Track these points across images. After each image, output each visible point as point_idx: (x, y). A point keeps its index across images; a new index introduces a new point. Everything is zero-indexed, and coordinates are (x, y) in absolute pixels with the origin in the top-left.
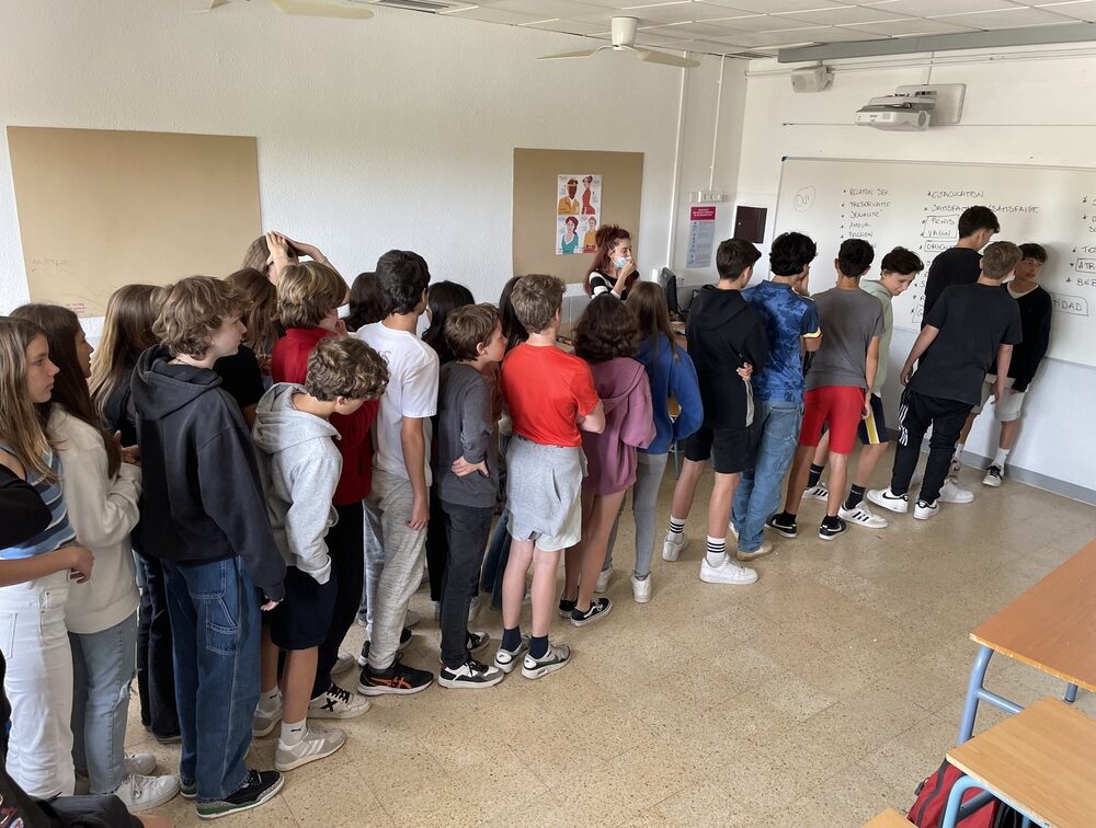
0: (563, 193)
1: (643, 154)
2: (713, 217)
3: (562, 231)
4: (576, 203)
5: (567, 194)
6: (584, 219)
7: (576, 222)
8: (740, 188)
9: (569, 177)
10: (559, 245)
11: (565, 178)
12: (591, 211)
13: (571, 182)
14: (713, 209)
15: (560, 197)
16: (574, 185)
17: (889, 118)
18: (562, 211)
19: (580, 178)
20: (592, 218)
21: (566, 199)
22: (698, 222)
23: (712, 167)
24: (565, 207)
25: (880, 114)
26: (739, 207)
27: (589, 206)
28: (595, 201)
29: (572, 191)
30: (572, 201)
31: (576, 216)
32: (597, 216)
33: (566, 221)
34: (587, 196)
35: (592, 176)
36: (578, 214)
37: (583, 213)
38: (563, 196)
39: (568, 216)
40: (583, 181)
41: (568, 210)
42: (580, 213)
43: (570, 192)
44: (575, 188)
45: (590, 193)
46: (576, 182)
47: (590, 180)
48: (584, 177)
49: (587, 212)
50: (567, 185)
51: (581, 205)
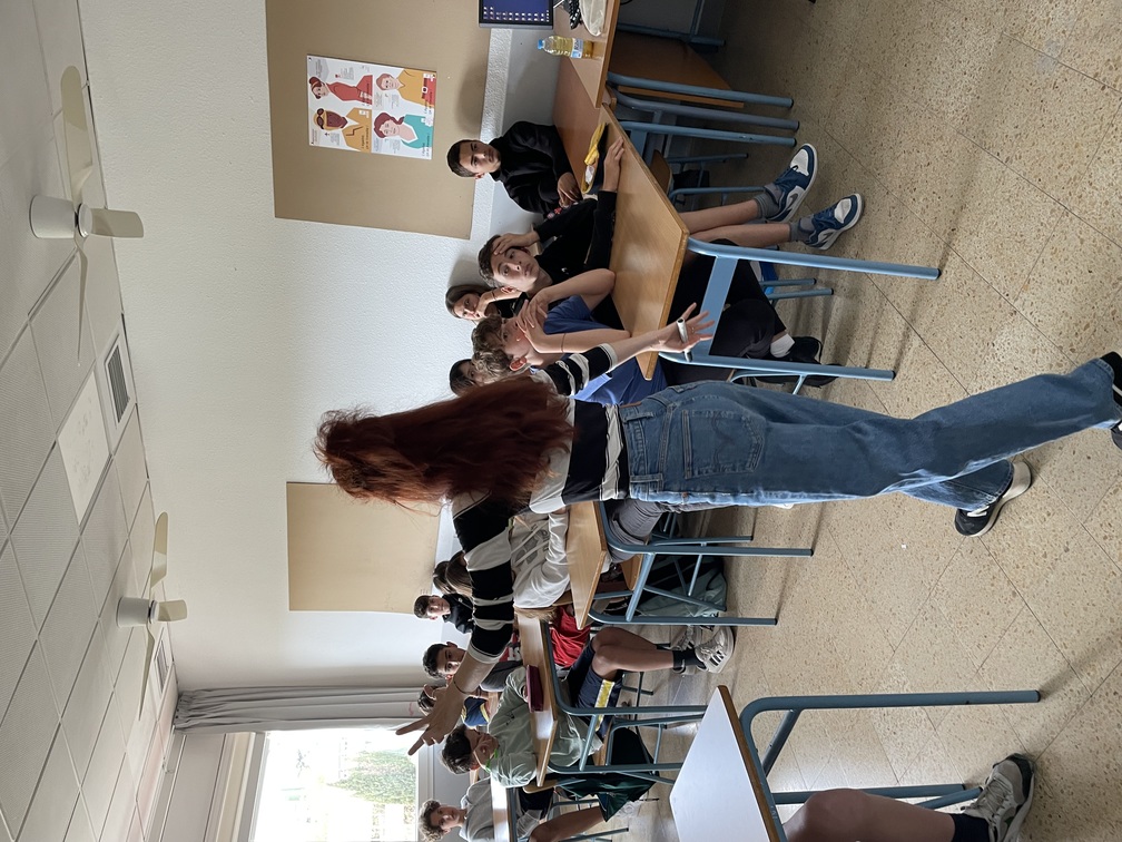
3: (395, 145)
4: (354, 113)
5: (339, 131)
6: (379, 102)
9: (313, 125)
10: (417, 153)
11: (315, 132)
12: (366, 83)
13: (320, 122)
15: (343, 146)
16: (324, 116)
18: (365, 142)
19: (314, 105)
20: (379, 82)
21: (347, 135)
24: (359, 139)
27: (358, 89)
28: (350, 75)
29: (335, 121)
30: (351, 123)
33: (381, 135)
34: (341, 91)
35: (309, 78)
36: (370, 111)
37: (369, 102)
38: (342, 137)
39: (374, 133)
40: (318, 97)
41: (363, 132)
42: (370, 107)
43: (336, 126)
44: (330, 114)
45: (337, 84)
46: (320, 111)
47: (316, 82)
48: (311, 96)
49: (369, 92)
50: (325, 131)
51: (356, 104)
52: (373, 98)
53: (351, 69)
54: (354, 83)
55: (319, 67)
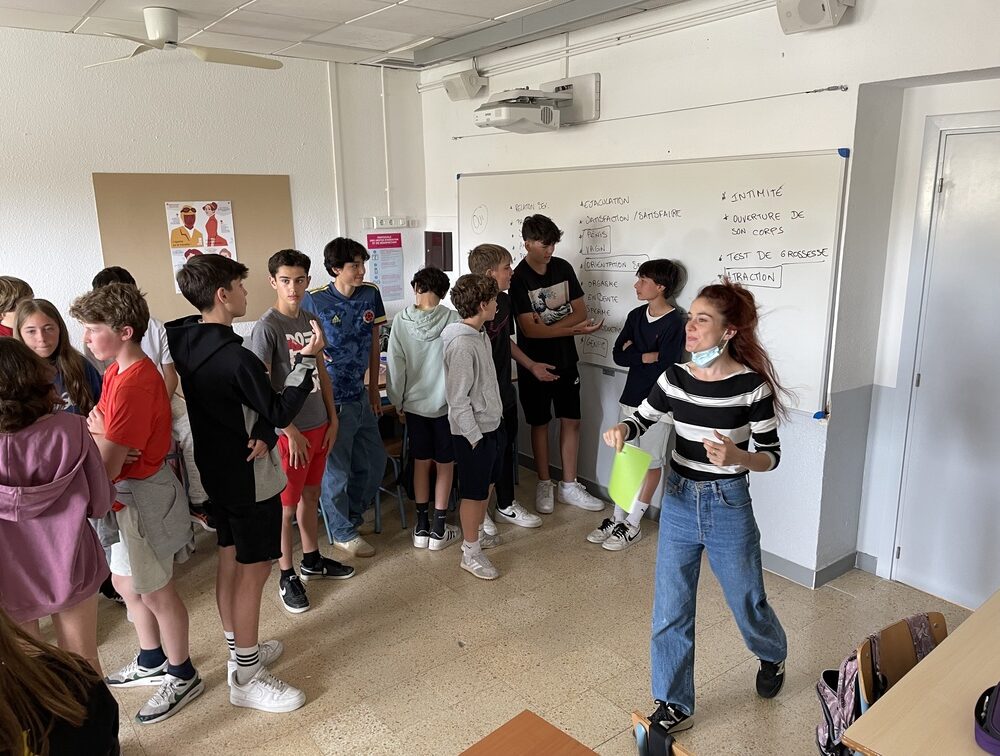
0: (176, 221)
1: (288, 176)
2: (399, 244)
4: (198, 234)
5: (182, 224)
8: (430, 212)
9: (182, 205)
11: (177, 206)
12: (221, 242)
13: (185, 210)
14: (398, 236)
15: (171, 228)
16: (191, 213)
17: (500, 115)
18: (177, 244)
19: (198, 205)
20: (224, 250)
21: (180, 229)
22: (378, 250)
23: (387, 190)
24: (180, 239)
25: (492, 111)
26: (426, 233)
27: (216, 236)
28: (225, 230)
29: (190, 221)
30: (191, 232)
31: (198, 249)
33: (187, 255)
34: (212, 225)
35: (216, 202)
36: (202, 246)
37: (209, 244)
38: (176, 226)
39: (187, 249)
40: (204, 208)
41: (186, 242)
42: (206, 246)
43: (185, 221)
44: (193, 217)
45: (216, 222)
46: (194, 210)
47: (214, 207)
48: (204, 203)
49: (216, 244)
50: (179, 213)
51: (206, 236)
52: (212, 247)
53: (229, 231)
54: (220, 233)
55: (226, 209)
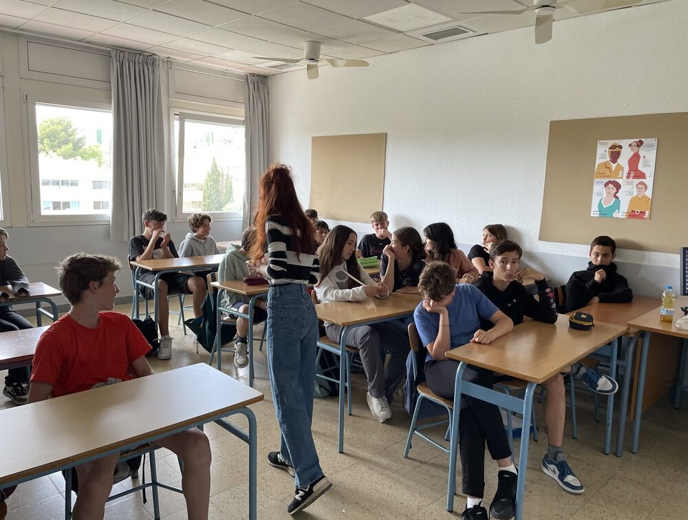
0: (603, 156)
3: (600, 194)
4: (620, 168)
5: (608, 158)
6: (628, 184)
7: (618, 186)
9: (611, 142)
10: (595, 207)
11: (606, 144)
12: (641, 175)
13: (613, 147)
16: (617, 149)
18: (601, 175)
20: (642, 183)
21: (605, 163)
24: (603, 171)
27: (636, 170)
28: (646, 165)
29: (615, 156)
30: (614, 166)
31: (619, 181)
32: (649, 181)
33: (606, 185)
34: (634, 160)
35: (643, 140)
37: (628, 177)
38: (604, 160)
39: (608, 180)
40: (630, 145)
42: (625, 178)
43: (611, 157)
44: (619, 153)
45: (639, 157)
46: (620, 147)
47: (640, 144)
48: (631, 141)
49: (635, 177)
50: (608, 150)
51: (626, 169)
53: (649, 166)
54: (640, 167)
55: (651, 146)
